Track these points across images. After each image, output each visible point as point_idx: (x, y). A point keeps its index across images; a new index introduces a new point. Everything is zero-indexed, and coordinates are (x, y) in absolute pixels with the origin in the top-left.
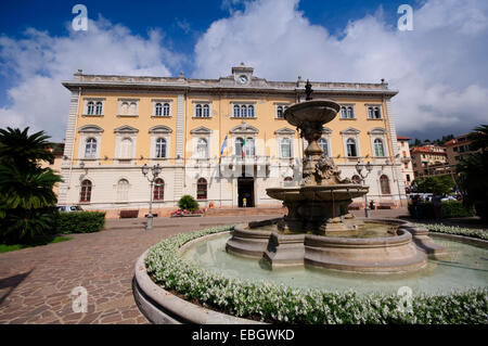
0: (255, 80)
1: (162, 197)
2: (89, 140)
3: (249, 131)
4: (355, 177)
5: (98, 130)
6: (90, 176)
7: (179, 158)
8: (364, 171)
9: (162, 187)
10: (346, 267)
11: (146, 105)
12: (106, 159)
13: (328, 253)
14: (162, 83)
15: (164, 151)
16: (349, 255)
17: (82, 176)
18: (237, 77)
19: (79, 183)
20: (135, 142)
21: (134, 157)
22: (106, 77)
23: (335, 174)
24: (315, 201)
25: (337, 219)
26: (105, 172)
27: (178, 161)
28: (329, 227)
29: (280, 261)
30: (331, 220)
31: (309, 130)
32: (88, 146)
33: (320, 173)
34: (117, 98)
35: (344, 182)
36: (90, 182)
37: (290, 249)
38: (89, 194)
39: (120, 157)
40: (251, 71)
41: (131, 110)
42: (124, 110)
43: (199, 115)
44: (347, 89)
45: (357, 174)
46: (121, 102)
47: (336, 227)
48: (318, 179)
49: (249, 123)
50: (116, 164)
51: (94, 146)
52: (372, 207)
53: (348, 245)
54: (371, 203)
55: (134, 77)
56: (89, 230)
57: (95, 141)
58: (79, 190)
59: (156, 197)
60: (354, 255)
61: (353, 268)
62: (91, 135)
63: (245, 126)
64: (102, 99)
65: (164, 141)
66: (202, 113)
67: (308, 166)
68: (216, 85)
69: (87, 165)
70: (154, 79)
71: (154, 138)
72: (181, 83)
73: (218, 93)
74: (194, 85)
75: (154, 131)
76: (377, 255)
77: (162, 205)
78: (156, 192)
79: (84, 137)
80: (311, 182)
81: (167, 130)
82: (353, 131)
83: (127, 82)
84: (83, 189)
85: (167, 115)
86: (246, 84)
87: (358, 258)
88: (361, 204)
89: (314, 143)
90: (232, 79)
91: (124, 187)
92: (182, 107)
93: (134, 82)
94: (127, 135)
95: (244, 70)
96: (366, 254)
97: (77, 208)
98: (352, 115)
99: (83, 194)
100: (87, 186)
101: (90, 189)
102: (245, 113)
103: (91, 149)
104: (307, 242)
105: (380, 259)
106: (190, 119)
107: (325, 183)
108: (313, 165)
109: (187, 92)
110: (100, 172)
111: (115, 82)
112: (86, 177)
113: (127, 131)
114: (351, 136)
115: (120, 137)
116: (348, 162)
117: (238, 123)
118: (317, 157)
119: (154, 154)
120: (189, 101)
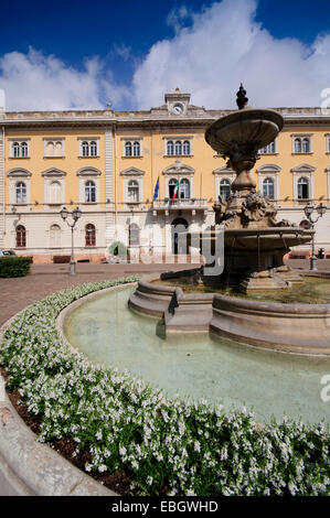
0: (193, 108)
1: (94, 243)
2: (18, 185)
3: (184, 171)
4: (304, 223)
5: (25, 173)
6: (24, 221)
7: (109, 202)
8: (315, 215)
9: (94, 233)
10: (262, 343)
11: (72, 144)
12: (37, 204)
13: (240, 320)
14: (87, 118)
15: (93, 195)
16: (268, 325)
17: (16, 222)
18: (170, 106)
19: (14, 229)
20: (63, 186)
21: (63, 202)
22: (28, 114)
23: (268, 214)
24: (236, 250)
25: (265, 273)
26: (37, 218)
27: (108, 205)
28: (252, 284)
29: (177, 327)
30: (256, 274)
31: (237, 155)
32: (18, 191)
33: (248, 213)
34: (40, 137)
35: (280, 225)
36: (24, 228)
37: (192, 312)
38: (24, 240)
39: (50, 202)
40: (187, 98)
41: (56, 150)
42: (50, 150)
43: (129, 154)
44: (304, 115)
45: (306, 218)
46: (46, 142)
47: (263, 283)
48: (245, 221)
49: (184, 162)
50: (47, 209)
51: (24, 191)
52: (320, 256)
53: (270, 313)
54: (321, 252)
55: (58, 113)
56: (13, 275)
57: (24, 185)
58: (14, 235)
59: (88, 243)
60: (276, 327)
61: (272, 345)
62: (20, 179)
63: (179, 165)
64: (26, 139)
65: (93, 184)
66: (132, 152)
67: (232, 205)
68: (147, 118)
69: (20, 209)
70: (79, 113)
71: (83, 181)
72: (108, 117)
73: (149, 127)
74: (122, 119)
75: (82, 173)
76: (311, 328)
77: (93, 251)
78: (87, 238)
79: (13, 182)
80: (235, 225)
81: (95, 172)
82: (308, 169)
83: (51, 118)
84: (18, 234)
85: (94, 156)
86: (181, 115)
87: (282, 332)
88: (307, 253)
89: (244, 174)
90: (165, 109)
91: (56, 233)
92: (111, 146)
93: (57, 118)
94: (55, 178)
95: (180, 97)
96: (294, 326)
97: (11, 253)
98: (307, 149)
99: (18, 239)
100: (21, 231)
101: (24, 234)
102: (179, 150)
103: (21, 194)
104: (217, 303)
105: (315, 334)
106: (119, 160)
107: (252, 226)
108: (239, 202)
109: (115, 127)
110: (31, 218)
111: (38, 119)
112: (19, 223)
113: (54, 174)
114: (304, 175)
115: (48, 181)
116: (297, 206)
117: (171, 162)
118: (246, 193)
119: (83, 198)
120: (118, 137)
